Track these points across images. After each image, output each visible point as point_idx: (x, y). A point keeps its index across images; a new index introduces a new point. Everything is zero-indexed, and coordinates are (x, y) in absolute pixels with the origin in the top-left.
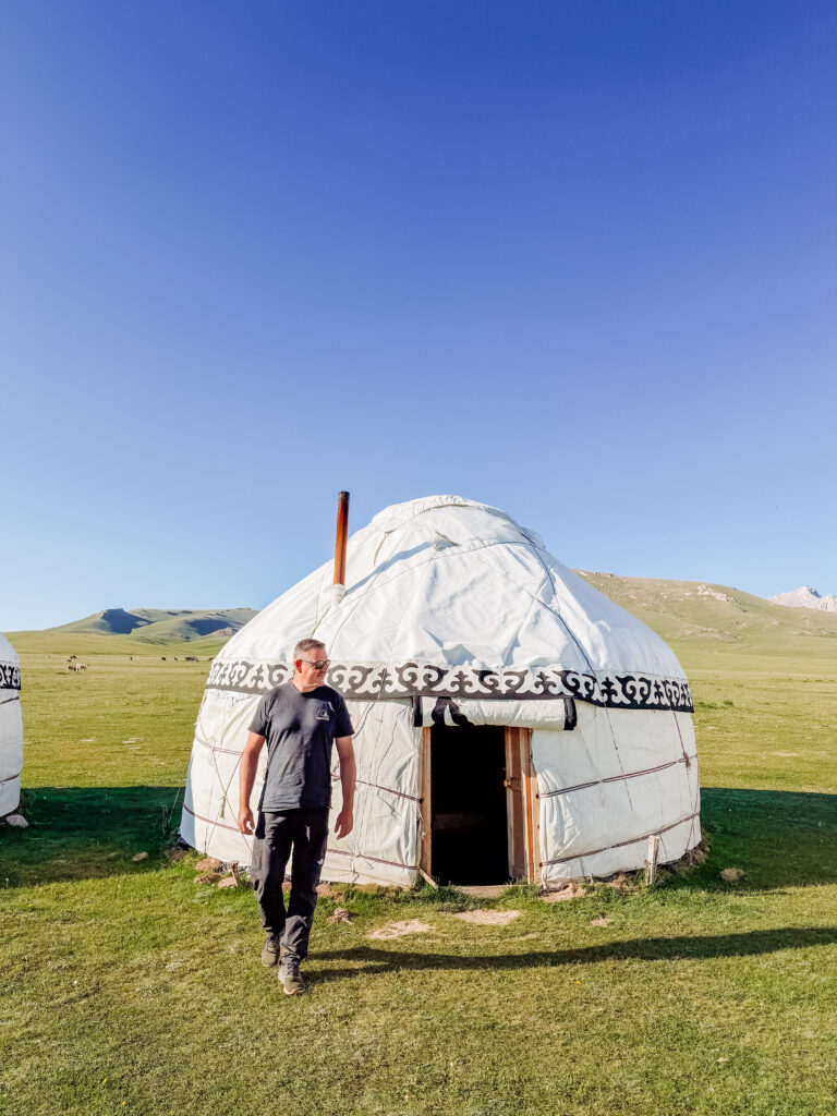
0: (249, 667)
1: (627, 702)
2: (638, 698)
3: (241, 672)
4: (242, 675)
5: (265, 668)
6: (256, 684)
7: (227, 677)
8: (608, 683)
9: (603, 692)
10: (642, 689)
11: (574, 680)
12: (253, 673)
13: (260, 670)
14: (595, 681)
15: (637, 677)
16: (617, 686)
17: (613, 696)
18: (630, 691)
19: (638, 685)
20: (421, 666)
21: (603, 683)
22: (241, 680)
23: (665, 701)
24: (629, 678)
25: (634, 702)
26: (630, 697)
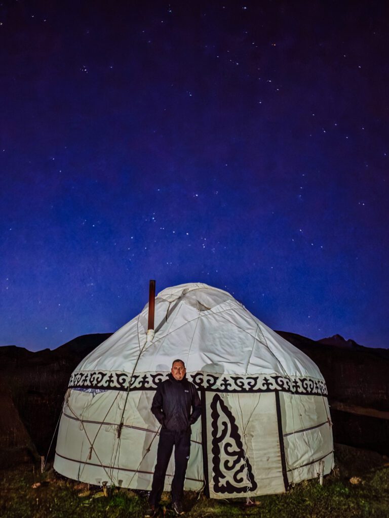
0: (103, 375)
1: (305, 391)
2: (309, 389)
3: (98, 378)
4: (99, 380)
5: (114, 375)
6: (109, 384)
7: (88, 381)
8: (296, 382)
9: (293, 386)
10: (310, 385)
11: (281, 381)
12: (106, 378)
13: (111, 377)
14: (290, 381)
15: (308, 379)
16: (300, 384)
17: (298, 388)
18: (305, 386)
19: (309, 383)
20: (205, 375)
21: (293, 382)
22: (98, 382)
23: (319, 391)
24: (305, 379)
25: (307, 391)
26: (306, 389)
